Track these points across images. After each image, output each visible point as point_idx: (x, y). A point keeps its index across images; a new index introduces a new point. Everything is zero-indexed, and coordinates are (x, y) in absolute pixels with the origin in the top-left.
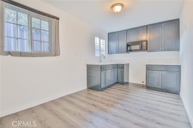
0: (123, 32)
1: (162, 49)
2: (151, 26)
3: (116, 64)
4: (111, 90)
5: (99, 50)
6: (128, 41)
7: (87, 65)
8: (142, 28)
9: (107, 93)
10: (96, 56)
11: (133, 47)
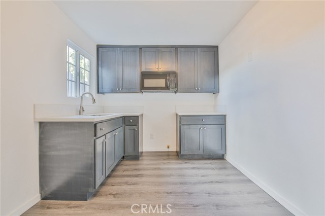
0: (132, 49)
1: (198, 89)
2: (183, 49)
3: (121, 117)
4: (120, 184)
5: (76, 82)
6: (143, 70)
7: (41, 123)
8: (168, 50)
9: (114, 195)
10: (69, 95)
11: (148, 83)
